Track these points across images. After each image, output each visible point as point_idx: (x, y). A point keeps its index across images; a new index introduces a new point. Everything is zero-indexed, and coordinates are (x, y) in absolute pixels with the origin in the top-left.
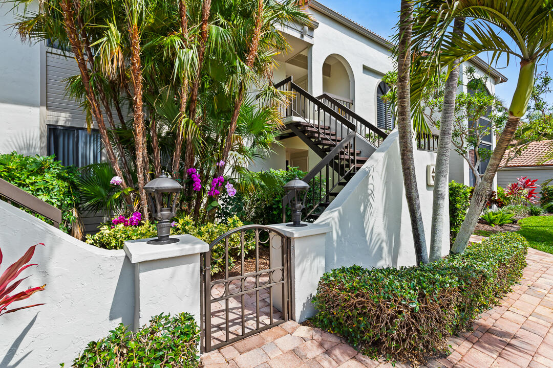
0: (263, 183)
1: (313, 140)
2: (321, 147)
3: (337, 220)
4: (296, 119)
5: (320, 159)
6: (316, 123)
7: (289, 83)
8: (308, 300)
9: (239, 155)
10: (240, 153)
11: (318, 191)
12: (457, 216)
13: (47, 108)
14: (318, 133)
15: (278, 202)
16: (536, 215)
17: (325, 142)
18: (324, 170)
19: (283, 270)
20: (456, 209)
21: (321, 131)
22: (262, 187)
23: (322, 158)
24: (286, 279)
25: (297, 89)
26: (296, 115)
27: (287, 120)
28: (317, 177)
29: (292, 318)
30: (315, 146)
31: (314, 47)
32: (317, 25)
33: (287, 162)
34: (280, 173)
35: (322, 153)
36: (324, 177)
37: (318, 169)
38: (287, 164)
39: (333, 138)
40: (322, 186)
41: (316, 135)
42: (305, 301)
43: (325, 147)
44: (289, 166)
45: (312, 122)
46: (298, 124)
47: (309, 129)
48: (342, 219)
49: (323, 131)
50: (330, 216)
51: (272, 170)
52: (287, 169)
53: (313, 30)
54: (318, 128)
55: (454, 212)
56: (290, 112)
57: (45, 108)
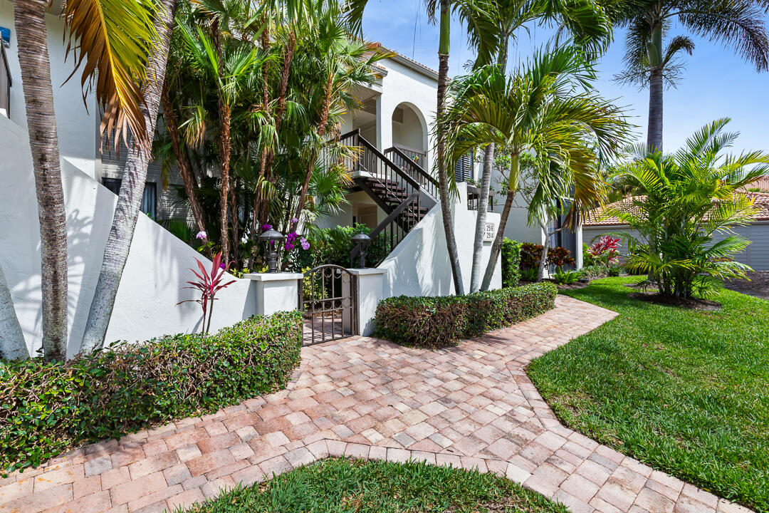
0: (331, 239)
1: (381, 197)
2: (388, 204)
3: (393, 268)
4: (363, 174)
5: (386, 216)
6: (384, 177)
7: (356, 136)
8: (369, 322)
9: (310, 213)
10: (311, 211)
11: (383, 247)
12: (508, 270)
13: (102, 161)
14: (385, 189)
15: (346, 257)
16: (615, 276)
17: (392, 199)
18: (388, 227)
19: (351, 299)
20: (508, 263)
21: (388, 187)
22: (331, 242)
23: (389, 214)
24: (353, 305)
25: (365, 144)
26: (363, 170)
27: (354, 174)
28: (382, 233)
29: (357, 334)
30: (382, 202)
31: (382, 96)
32: (386, 73)
33: (354, 218)
34: (348, 229)
35: (389, 210)
36: (389, 235)
37: (383, 226)
38: (354, 221)
39: (399, 194)
40: (387, 243)
41: (384, 192)
42: (367, 322)
43: (393, 204)
44: (356, 223)
45: (379, 176)
46: (366, 179)
47: (377, 185)
48: (398, 266)
49: (390, 187)
50: (388, 265)
51: (339, 227)
52: (354, 226)
53: (382, 77)
54: (384, 183)
55: (506, 267)
56: (358, 167)
57: (100, 161)
